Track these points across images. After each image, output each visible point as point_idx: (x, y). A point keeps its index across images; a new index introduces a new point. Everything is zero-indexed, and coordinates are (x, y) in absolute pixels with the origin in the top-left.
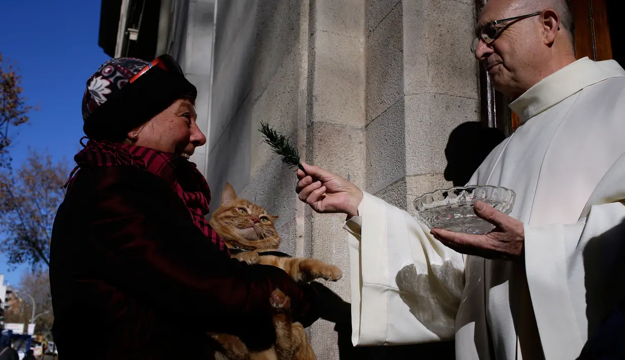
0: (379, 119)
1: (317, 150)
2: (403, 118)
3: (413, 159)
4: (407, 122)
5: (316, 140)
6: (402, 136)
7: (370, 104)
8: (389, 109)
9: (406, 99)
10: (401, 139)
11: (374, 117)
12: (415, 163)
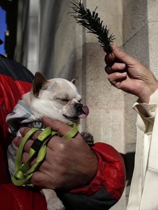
0: (132, 39)
1: (88, 63)
2: (148, 39)
3: (155, 69)
4: (150, 42)
5: (88, 56)
6: (147, 52)
7: (125, 30)
8: (138, 33)
9: (150, 25)
10: (146, 54)
11: (128, 39)
12: (156, 72)
